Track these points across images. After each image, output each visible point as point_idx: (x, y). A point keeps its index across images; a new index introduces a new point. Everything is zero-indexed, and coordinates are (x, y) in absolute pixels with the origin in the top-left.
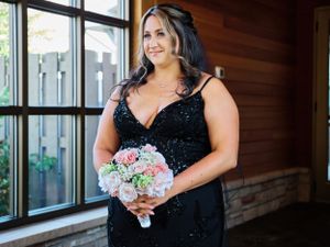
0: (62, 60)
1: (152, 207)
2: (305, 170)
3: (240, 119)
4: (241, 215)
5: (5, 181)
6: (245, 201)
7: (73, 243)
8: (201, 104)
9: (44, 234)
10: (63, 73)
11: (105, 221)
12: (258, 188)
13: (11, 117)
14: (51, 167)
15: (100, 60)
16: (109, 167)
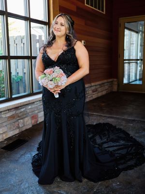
0: (23, 38)
1: (60, 90)
2: (115, 80)
3: (89, 56)
4: (92, 96)
5: (3, 85)
6: (93, 91)
7: (30, 107)
8: (74, 51)
9: (18, 104)
10: (24, 44)
11: (41, 99)
12: (99, 86)
13: (4, 60)
14: (21, 80)
15: (38, 38)
16: (43, 76)
